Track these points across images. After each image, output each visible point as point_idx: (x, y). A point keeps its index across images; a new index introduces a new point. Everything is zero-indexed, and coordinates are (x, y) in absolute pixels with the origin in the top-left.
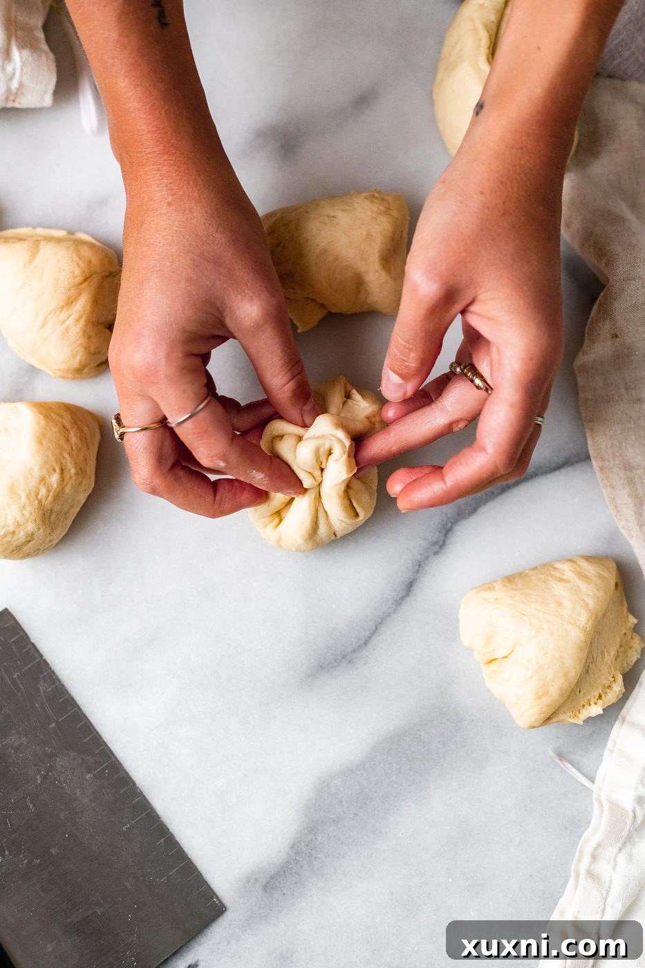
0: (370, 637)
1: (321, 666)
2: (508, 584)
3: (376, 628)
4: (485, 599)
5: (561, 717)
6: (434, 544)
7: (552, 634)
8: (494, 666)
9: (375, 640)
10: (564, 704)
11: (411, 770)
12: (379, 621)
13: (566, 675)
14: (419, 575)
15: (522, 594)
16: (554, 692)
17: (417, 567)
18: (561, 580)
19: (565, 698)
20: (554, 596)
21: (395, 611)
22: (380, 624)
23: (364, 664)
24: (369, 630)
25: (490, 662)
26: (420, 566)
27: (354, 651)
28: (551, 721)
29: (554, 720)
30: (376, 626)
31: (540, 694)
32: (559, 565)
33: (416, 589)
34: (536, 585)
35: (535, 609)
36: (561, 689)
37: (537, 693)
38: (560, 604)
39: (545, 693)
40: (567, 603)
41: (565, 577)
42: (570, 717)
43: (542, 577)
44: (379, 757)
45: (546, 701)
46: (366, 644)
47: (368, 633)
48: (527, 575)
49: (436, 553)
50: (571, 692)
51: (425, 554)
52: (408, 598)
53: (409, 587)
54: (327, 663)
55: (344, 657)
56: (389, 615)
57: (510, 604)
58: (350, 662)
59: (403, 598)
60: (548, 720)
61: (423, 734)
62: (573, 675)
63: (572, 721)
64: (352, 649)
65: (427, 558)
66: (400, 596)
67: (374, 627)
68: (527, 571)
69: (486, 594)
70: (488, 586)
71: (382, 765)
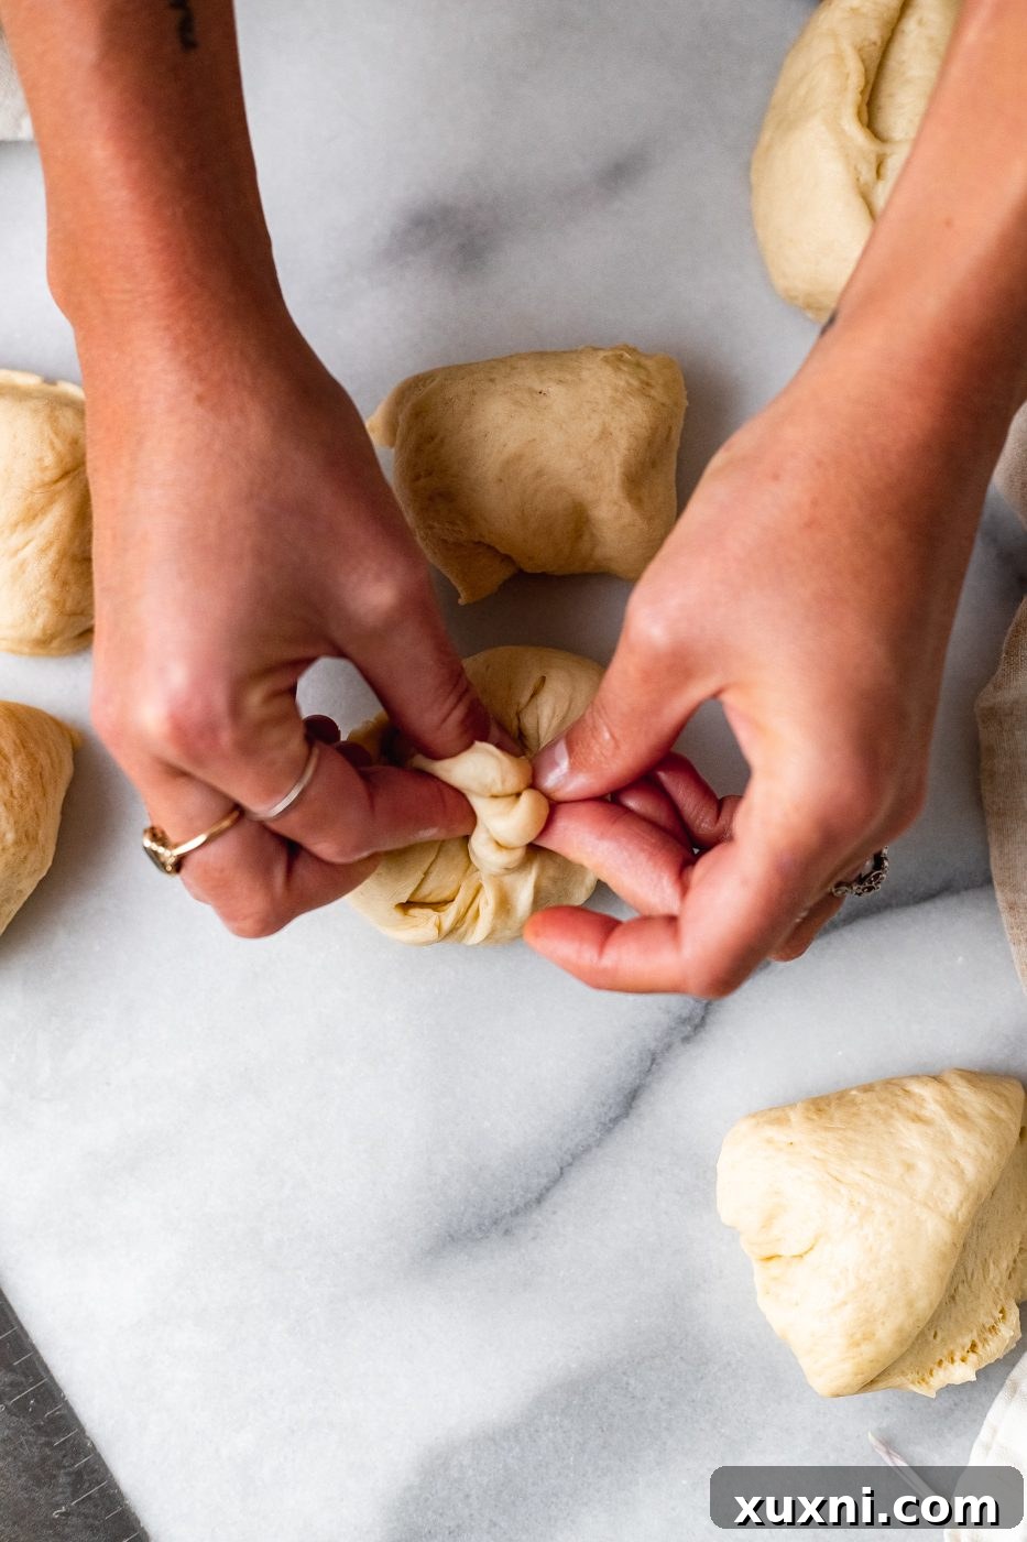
0: (548, 1189)
1: (450, 1236)
2: (815, 1117)
3: (562, 1173)
4: (769, 1141)
5: (897, 1380)
6: (684, 1021)
7: (890, 1224)
8: (774, 1268)
9: (557, 1196)
10: (902, 1357)
11: (604, 1448)
12: (568, 1158)
13: (910, 1304)
14: (649, 1079)
15: (840, 1140)
16: (886, 1335)
17: (649, 1063)
18: (917, 1119)
19: (904, 1349)
20: (900, 1149)
21: (599, 1143)
22: (570, 1165)
23: (534, 1239)
24: (547, 1175)
25: (770, 1258)
26: (653, 1061)
27: (515, 1213)
28: (875, 1387)
29: (881, 1385)
30: (561, 1169)
31: (858, 1336)
32: (915, 1087)
33: (643, 1105)
34: (869, 1124)
35: (863, 1173)
36: (900, 1330)
37: (852, 1336)
38: (910, 1167)
39: (868, 1337)
40: (924, 1167)
41: (926, 1113)
42: (913, 1383)
43: (881, 1107)
44: (546, 1418)
45: (868, 1351)
46: (539, 1200)
47: (544, 1181)
48: (853, 1102)
49: (686, 1039)
50: (917, 1338)
51: (666, 1040)
52: (625, 1121)
53: (630, 1099)
54: (463, 1230)
55: (496, 1223)
56: (587, 1149)
57: (815, 1158)
58: (507, 1232)
59: (615, 1120)
60: (870, 1384)
61: (632, 1381)
62: (924, 1305)
63: (916, 1389)
64: (513, 1208)
65: (669, 1047)
66: (612, 1115)
67: (558, 1170)
68: (854, 1092)
69: (771, 1132)
70: (775, 1114)
71: (551, 1434)
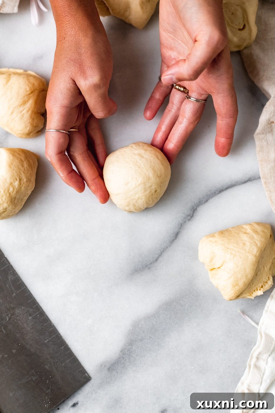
0: (158, 258)
1: (136, 270)
2: (221, 235)
3: (161, 254)
4: (211, 241)
5: (244, 295)
6: (188, 216)
7: (241, 257)
8: (213, 272)
9: (161, 259)
10: (245, 289)
11: (176, 318)
12: (163, 250)
13: (246, 276)
14: (181, 229)
15: (227, 239)
16: (241, 283)
17: (180, 226)
18: (245, 233)
19: (246, 287)
20: (242, 240)
21: (170, 246)
22: (163, 251)
23: (156, 270)
24: (158, 254)
25: (212, 270)
26: (181, 225)
27: (151, 264)
28: (239, 297)
29: (241, 297)
30: (161, 252)
31: (235, 285)
32: (245, 226)
33: (180, 236)
34: (234, 235)
35: (233, 246)
36: (244, 283)
37: (233, 285)
38: (244, 244)
39: (237, 285)
40: (248, 244)
41: (247, 232)
42: (248, 296)
43: (237, 231)
44: (161, 312)
45: (237, 288)
46: (156, 260)
47: (157, 256)
48: (230, 231)
49: (189, 220)
50: (249, 284)
51: (184, 220)
52: (176, 240)
53: (177, 235)
54: (139, 269)
55: (146, 266)
56: (167, 248)
57: (222, 244)
58: (149, 268)
59: (173, 240)
60: (238, 297)
61: (181, 301)
62: (250, 276)
63: (249, 297)
64: (150, 263)
65: (185, 222)
66: (172, 239)
67: (160, 253)
68: (230, 229)
69: (211, 239)
70: (212, 235)
71: (163, 315)
